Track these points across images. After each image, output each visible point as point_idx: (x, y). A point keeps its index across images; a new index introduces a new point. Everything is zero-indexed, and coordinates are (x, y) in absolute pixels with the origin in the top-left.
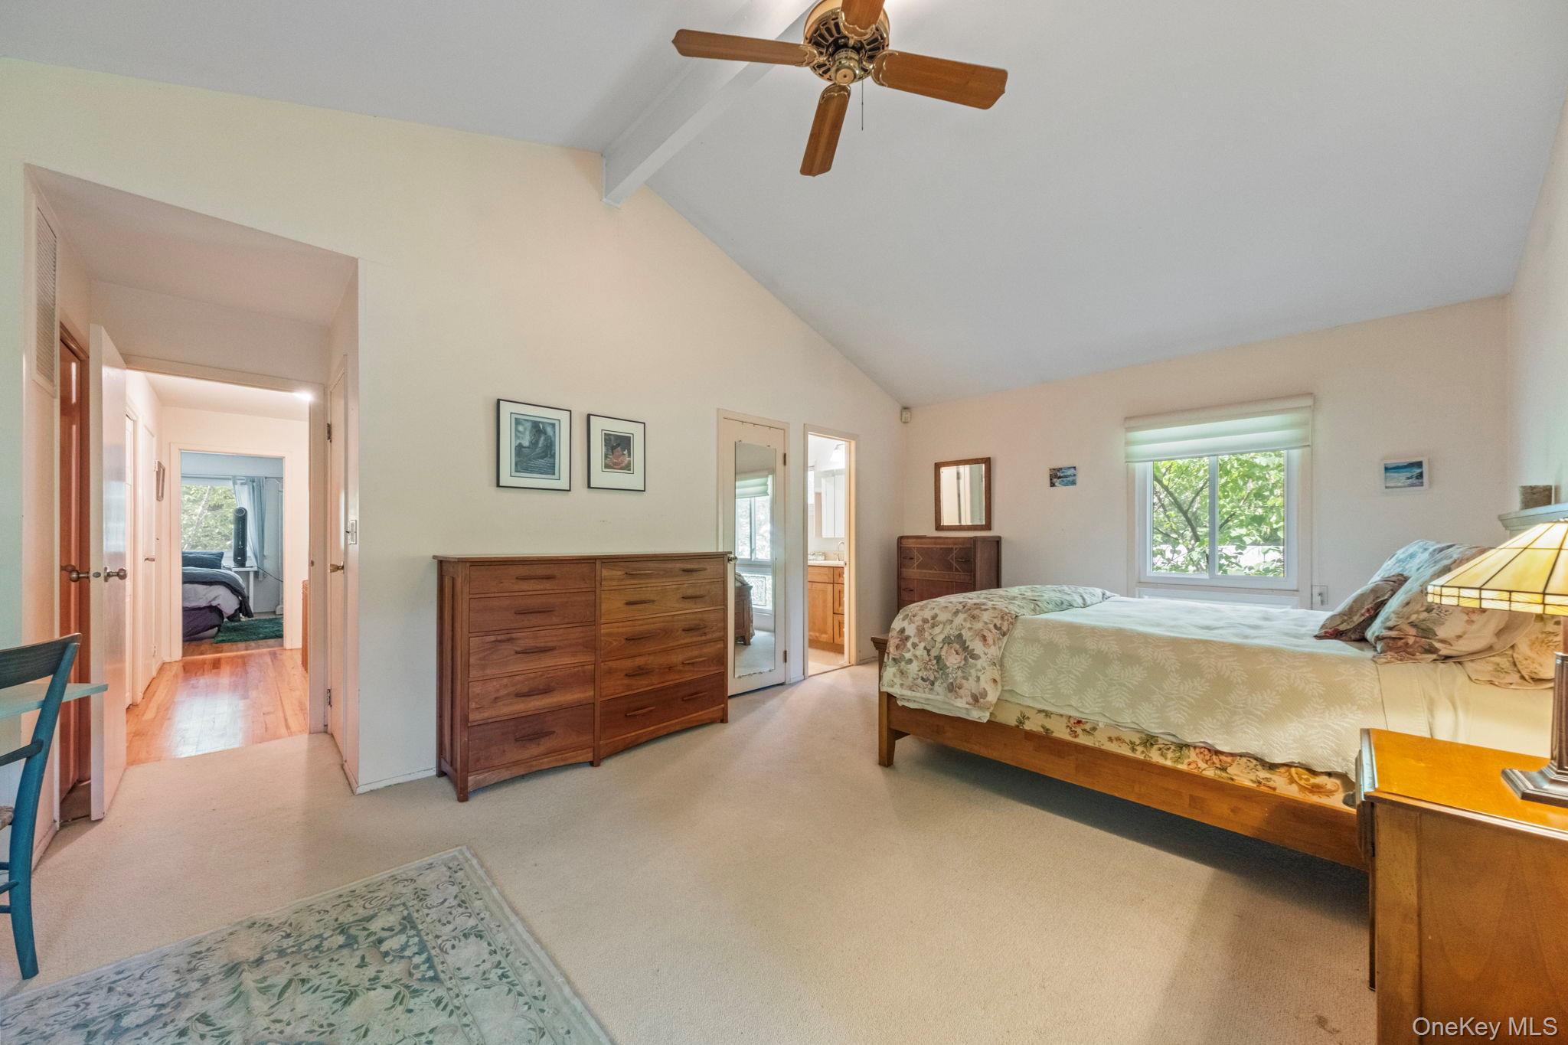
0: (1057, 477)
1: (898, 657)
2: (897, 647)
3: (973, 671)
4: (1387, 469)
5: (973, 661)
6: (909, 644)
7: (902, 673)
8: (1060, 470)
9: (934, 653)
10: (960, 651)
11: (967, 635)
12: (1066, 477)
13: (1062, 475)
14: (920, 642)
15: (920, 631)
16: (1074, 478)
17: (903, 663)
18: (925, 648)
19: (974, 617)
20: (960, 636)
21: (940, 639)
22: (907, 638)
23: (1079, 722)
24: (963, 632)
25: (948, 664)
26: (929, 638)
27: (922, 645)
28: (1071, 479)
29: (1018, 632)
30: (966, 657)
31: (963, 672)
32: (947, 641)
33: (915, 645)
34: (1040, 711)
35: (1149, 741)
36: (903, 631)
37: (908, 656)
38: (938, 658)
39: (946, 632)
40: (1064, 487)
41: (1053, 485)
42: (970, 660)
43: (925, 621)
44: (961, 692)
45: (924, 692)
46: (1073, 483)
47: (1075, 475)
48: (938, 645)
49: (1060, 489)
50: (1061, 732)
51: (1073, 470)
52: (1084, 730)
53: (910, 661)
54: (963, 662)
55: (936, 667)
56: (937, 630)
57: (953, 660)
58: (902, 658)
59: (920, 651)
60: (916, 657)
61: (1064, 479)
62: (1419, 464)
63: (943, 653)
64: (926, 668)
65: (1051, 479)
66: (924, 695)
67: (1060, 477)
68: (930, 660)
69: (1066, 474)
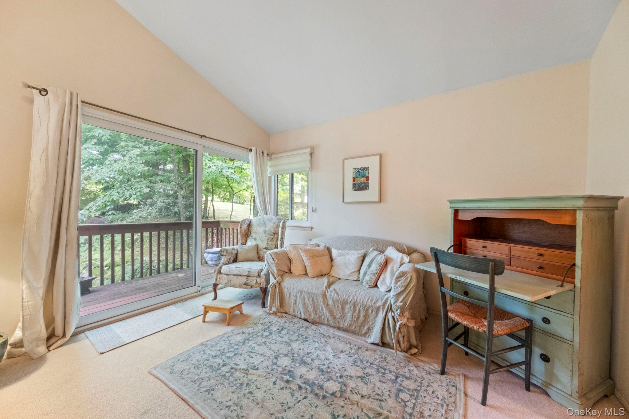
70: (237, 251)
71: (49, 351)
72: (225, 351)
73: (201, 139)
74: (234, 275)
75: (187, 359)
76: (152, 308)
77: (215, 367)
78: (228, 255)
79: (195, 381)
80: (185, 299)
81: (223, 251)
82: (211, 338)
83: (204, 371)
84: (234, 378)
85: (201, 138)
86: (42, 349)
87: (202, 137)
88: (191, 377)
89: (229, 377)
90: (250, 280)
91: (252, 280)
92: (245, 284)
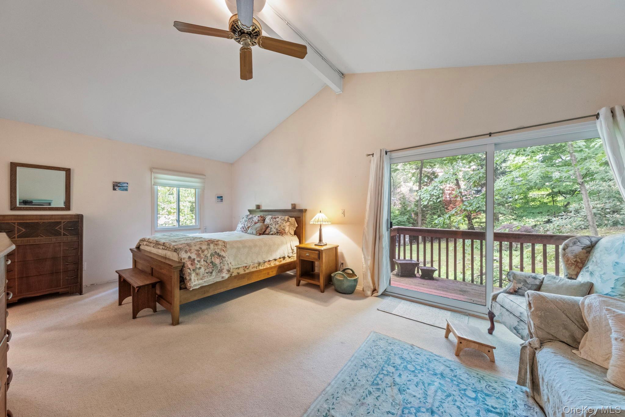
0: (117, 186)
1: (195, 268)
2: (192, 265)
3: (225, 262)
4: (217, 197)
5: (224, 259)
6: (196, 262)
7: (197, 274)
8: (119, 183)
9: (209, 261)
10: (218, 257)
11: (218, 251)
12: (123, 187)
13: (120, 185)
14: (201, 259)
15: (198, 255)
16: (127, 188)
17: (197, 270)
18: (204, 261)
19: (216, 245)
20: (216, 252)
21: (209, 255)
22: (194, 259)
23: (246, 267)
24: (216, 250)
25: (216, 263)
26: (204, 257)
27: (202, 260)
28: (125, 188)
29: (228, 246)
30: (221, 258)
31: (223, 264)
32: (212, 255)
33: (199, 261)
34: (236, 268)
35: (259, 264)
36: (190, 257)
37: (198, 266)
38: (212, 262)
39: (210, 253)
40: (121, 191)
41: (114, 189)
42: (223, 259)
43: (198, 251)
44: (224, 271)
45: (208, 278)
46: (126, 190)
47: (127, 187)
48: (209, 258)
49: (118, 192)
50: (242, 272)
51: (126, 184)
52: (247, 269)
53: (200, 268)
54: (221, 261)
55: (212, 266)
56: (206, 252)
57: (217, 261)
58: (196, 268)
59: (203, 263)
60: (202, 265)
61: (122, 188)
62: (222, 197)
63: (213, 260)
64: (208, 268)
65: (114, 187)
66: (208, 279)
67: (119, 186)
68: (209, 264)
69: (122, 185)
70: (542, 282)
71: (372, 296)
72: (413, 363)
73: (491, 138)
74: (507, 310)
75: (391, 344)
76: (432, 305)
77: (390, 362)
78: (515, 281)
79: (371, 355)
80: (466, 313)
81: (510, 275)
82: (425, 349)
83: (382, 357)
84: (383, 377)
85: (490, 136)
86: (369, 293)
87: (490, 134)
88: (374, 352)
89: (383, 374)
90: (521, 326)
91: (523, 328)
92: (515, 328)
